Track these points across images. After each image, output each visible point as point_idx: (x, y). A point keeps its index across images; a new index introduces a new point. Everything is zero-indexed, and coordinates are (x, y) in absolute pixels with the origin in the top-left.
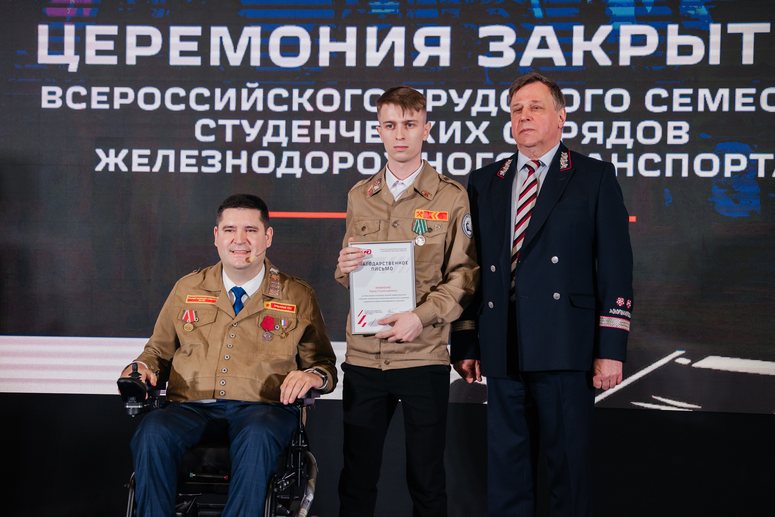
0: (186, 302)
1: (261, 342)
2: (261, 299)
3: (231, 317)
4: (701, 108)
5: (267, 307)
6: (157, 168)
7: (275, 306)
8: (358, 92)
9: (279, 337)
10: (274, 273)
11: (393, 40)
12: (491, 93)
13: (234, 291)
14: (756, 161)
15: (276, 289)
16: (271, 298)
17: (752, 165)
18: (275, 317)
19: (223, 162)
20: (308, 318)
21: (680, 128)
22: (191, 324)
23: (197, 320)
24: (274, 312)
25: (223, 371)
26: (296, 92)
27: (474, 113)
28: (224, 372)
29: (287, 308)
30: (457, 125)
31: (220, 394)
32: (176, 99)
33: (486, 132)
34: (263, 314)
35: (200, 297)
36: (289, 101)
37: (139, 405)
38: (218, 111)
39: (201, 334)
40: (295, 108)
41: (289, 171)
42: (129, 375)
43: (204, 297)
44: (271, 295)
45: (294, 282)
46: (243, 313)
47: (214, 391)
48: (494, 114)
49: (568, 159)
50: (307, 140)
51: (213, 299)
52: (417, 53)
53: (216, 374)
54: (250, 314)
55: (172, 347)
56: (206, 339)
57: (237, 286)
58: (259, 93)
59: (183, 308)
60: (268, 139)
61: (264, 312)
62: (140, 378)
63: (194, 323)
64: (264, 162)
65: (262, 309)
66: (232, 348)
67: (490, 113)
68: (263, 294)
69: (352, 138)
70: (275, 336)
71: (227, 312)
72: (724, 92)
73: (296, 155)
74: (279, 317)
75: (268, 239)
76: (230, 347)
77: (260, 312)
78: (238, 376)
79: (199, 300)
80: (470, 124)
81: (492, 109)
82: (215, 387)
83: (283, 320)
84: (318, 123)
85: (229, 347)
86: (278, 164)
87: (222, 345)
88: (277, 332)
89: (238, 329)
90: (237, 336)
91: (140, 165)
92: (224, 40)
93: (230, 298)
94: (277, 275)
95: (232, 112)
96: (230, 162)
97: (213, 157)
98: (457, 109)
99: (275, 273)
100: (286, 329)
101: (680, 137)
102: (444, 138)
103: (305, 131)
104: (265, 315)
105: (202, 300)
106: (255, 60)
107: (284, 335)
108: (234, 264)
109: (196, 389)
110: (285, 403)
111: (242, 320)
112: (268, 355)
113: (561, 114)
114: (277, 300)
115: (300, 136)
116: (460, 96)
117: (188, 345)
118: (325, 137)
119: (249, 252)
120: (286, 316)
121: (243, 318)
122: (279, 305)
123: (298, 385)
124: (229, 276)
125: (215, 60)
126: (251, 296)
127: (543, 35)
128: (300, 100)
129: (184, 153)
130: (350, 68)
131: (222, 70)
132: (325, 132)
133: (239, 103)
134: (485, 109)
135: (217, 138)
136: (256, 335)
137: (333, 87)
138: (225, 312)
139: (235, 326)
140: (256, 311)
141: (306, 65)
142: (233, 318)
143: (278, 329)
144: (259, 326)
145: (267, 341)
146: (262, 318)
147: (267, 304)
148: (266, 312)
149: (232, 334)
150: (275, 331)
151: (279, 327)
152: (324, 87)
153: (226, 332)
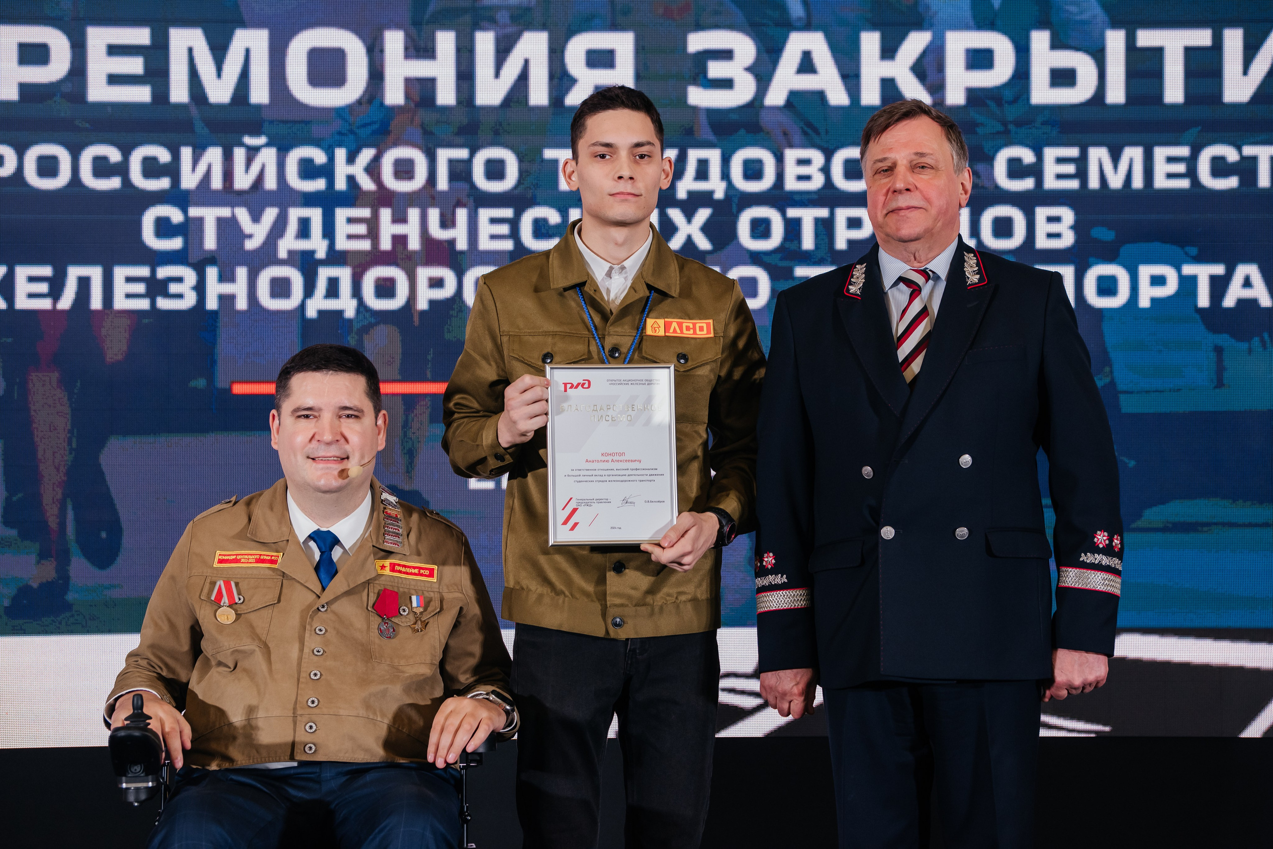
0: (214, 566)
1: (377, 641)
2: (369, 554)
3: (312, 591)
4: (1094, 183)
5: (382, 571)
6: (66, 302)
7: (397, 568)
8: (462, 153)
9: (410, 631)
10: (390, 503)
11: (527, 56)
12: (714, 156)
13: (316, 538)
14: (1193, 279)
15: (397, 535)
16: (388, 553)
17: (1188, 284)
18: (398, 589)
19: (200, 288)
20: (462, 590)
21: (1056, 219)
22: (229, 609)
23: (241, 601)
24: (396, 581)
25: (310, 704)
26: (341, 154)
27: (681, 194)
28: (312, 706)
29: (419, 571)
31: (306, 750)
32: (102, 168)
33: (706, 229)
34: (375, 585)
35: (243, 555)
36: (327, 171)
37: (148, 782)
38: (187, 192)
39: (252, 627)
40: (341, 184)
41: (332, 305)
42: (126, 719)
43: (251, 555)
44: (389, 546)
45: (428, 518)
46: (338, 585)
47: (293, 744)
48: (719, 195)
49: (978, 265)
50: (365, 245)
51: (272, 556)
52: (573, 81)
54: (352, 586)
55: (188, 659)
56: (263, 639)
57: (320, 528)
58: (268, 156)
59: (210, 578)
60: (288, 243)
61: (377, 582)
62: (149, 724)
63: (235, 606)
64: (280, 288)
65: (373, 575)
66: (323, 656)
67: (711, 193)
68: (374, 545)
69: (452, 242)
70: (401, 630)
71: (305, 583)
72: (1133, 154)
73: (344, 274)
74: (406, 590)
75: (379, 434)
76: (319, 654)
77: (371, 581)
78: (342, 712)
79: (243, 560)
80: (676, 215)
81: (716, 187)
82: (294, 737)
83: (415, 596)
84: (386, 214)
85: (317, 653)
86: (309, 290)
87: (301, 650)
88: (404, 620)
90: (328, 630)
91: (31, 296)
92: (196, 54)
93: (309, 554)
94: (395, 506)
95: (216, 192)
96: (214, 288)
97: (179, 280)
99: (392, 502)
100: (421, 613)
101: (1058, 236)
103: (362, 229)
104: (380, 586)
105: (248, 559)
106: (260, 94)
107: (419, 626)
108: (316, 483)
109: (255, 742)
110: (440, 764)
111: (336, 599)
112: (393, 667)
113: (964, 180)
114: (400, 556)
115: (350, 237)
117: (227, 651)
118: (400, 240)
119: (346, 460)
120: (420, 588)
121: (339, 593)
122: (405, 566)
124: (304, 510)
125: (179, 93)
126: (349, 549)
127: (807, 47)
128: (351, 170)
129: (120, 273)
130: (446, 109)
131: (194, 111)
132: (400, 229)
133: (228, 175)
134: (702, 186)
135: (186, 242)
136: (365, 626)
137: (414, 145)
138: (299, 582)
139: (322, 610)
140: (362, 579)
141: (359, 102)
142: (318, 594)
143: (405, 614)
144: (369, 608)
145: (387, 637)
146: (374, 593)
147: (382, 565)
148: (381, 579)
149: (319, 627)
150: (401, 619)
151: (407, 610)
152: (396, 144)
153: (307, 623)
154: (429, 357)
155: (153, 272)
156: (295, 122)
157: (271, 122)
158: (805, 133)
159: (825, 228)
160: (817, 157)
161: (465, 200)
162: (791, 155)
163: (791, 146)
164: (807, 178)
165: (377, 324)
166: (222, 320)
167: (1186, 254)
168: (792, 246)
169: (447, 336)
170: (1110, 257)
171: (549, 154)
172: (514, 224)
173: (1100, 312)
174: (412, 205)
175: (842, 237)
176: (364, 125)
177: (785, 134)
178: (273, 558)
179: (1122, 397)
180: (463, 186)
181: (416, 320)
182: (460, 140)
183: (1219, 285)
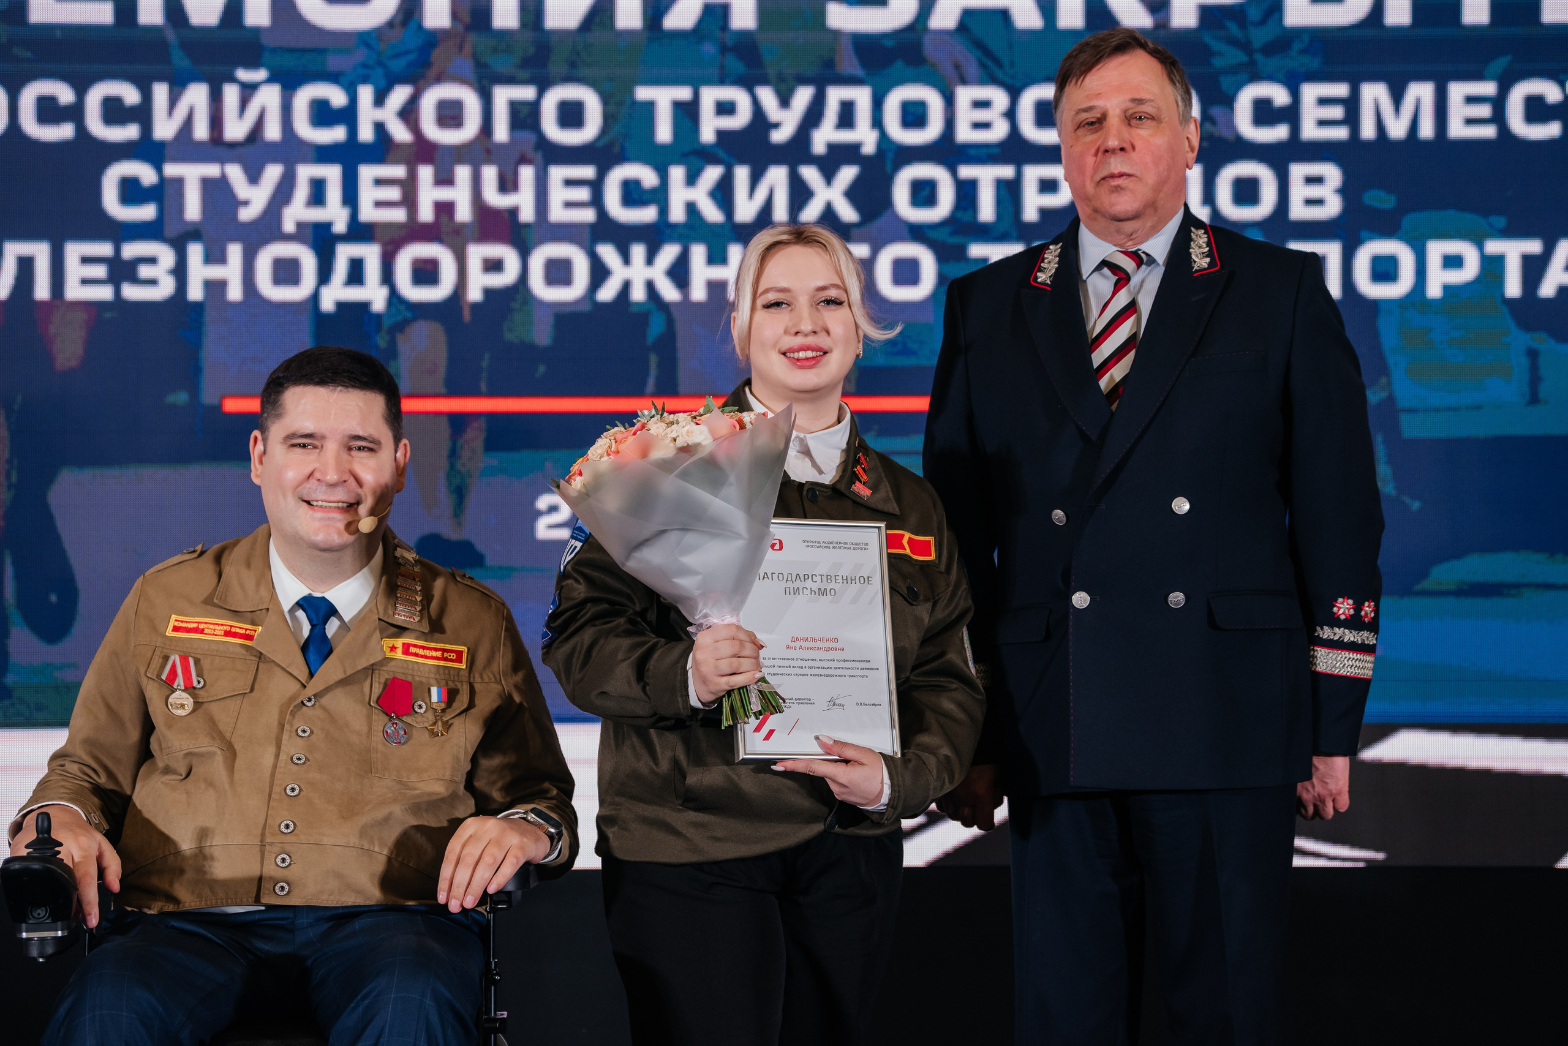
0: (167, 634)
1: (380, 747)
2: (375, 630)
3: (296, 678)
4: (1368, 131)
5: (391, 653)
6: (2, 290)
7: (412, 650)
8: (527, 93)
9: (427, 733)
10: (407, 562)
12: (862, 96)
13: (306, 606)
14: (1500, 259)
16: (400, 630)
17: (1493, 266)
18: (414, 677)
19: (180, 272)
20: (500, 680)
21: (1317, 180)
23: (201, 685)
24: (411, 666)
25: (283, 828)
26: (366, 94)
27: (819, 146)
28: (286, 831)
29: (443, 654)
30: (777, 176)
31: (277, 891)
32: (48, 111)
33: (853, 194)
34: (381, 672)
35: (207, 623)
36: (348, 116)
37: (57, 930)
38: (162, 145)
39: (212, 722)
40: (366, 134)
41: (354, 294)
43: (218, 625)
45: (459, 584)
46: (331, 670)
47: (260, 882)
48: (869, 147)
49: (1208, 244)
50: (399, 215)
51: (247, 630)
53: (263, 835)
54: (349, 672)
57: (312, 593)
58: (269, 97)
59: (161, 650)
60: (296, 212)
61: (385, 668)
64: (286, 271)
65: (379, 658)
66: (305, 766)
67: (857, 146)
68: (380, 617)
69: (514, 212)
70: (415, 732)
71: (289, 667)
72: (1421, 92)
73: (371, 254)
74: (424, 680)
76: (299, 762)
77: (375, 667)
78: (326, 840)
80: (810, 174)
81: (864, 136)
82: (261, 872)
84: (425, 173)
85: (297, 761)
86: (324, 275)
87: (277, 756)
88: (419, 719)
89: (318, 712)
90: (315, 731)
93: (293, 627)
95: (201, 144)
96: (199, 272)
97: (152, 261)
98: (778, 137)
99: (409, 561)
100: (443, 710)
101: (1319, 202)
102: (746, 210)
103: (393, 193)
104: (388, 674)
105: (215, 630)
106: (258, 12)
107: (439, 728)
108: (313, 538)
110: (455, 907)
111: (328, 689)
112: (401, 782)
115: (379, 204)
116: (785, 102)
117: (177, 754)
118: (445, 209)
119: (356, 506)
121: (331, 683)
122: (424, 648)
123: (487, 859)
124: (292, 568)
125: (151, 11)
126: (349, 621)
128: (380, 115)
129: (74, 251)
130: (504, 33)
131: (171, 36)
132: (444, 194)
133: (216, 121)
134: (845, 136)
135: (161, 211)
136: (365, 729)
137: (462, 81)
138: (279, 665)
139: (308, 704)
140: (363, 663)
141: (390, 24)
142: (304, 682)
143: (422, 711)
144: (372, 703)
145: (396, 743)
146: (379, 683)
147: (391, 646)
148: (389, 665)
149: (302, 727)
150: (415, 717)
151: (425, 707)
152: (439, 79)
153: (286, 721)
154: (485, 364)
155: (118, 250)
156: (304, 51)
157: (274, 50)
158: (983, 66)
159: (1009, 192)
160: (999, 98)
161: (530, 154)
162: (964, 95)
163: (964, 82)
164: (985, 126)
165: (415, 319)
166: (209, 316)
167: (1491, 225)
168: (966, 217)
169: (509, 336)
170: (1388, 229)
171: (643, 93)
172: (597, 187)
173: (1375, 305)
174: (461, 161)
175: (1032, 204)
176: (398, 55)
177: (957, 67)
178: (248, 632)
179: (1404, 418)
180: (529, 137)
181: (467, 315)
182: (525, 74)
183: (1534, 268)
